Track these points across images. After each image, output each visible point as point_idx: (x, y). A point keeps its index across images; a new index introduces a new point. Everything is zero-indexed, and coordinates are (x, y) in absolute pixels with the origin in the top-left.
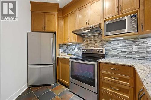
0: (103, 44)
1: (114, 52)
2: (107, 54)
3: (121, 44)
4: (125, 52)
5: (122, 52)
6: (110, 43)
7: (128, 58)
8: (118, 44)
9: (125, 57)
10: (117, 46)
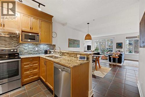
0: (16, 45)
1: (26, 51)
2: (20, 53)
3: (30, 46)
4: (32, 51)
5: (30, 51)
6: (23, 45)
7: (33, 54)
8: (28, 46)
9: (32, 53)
10: (27, 47)
